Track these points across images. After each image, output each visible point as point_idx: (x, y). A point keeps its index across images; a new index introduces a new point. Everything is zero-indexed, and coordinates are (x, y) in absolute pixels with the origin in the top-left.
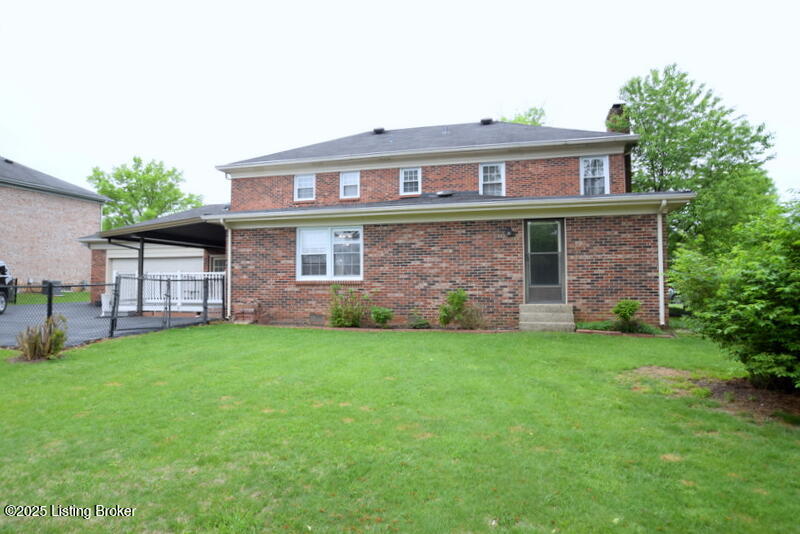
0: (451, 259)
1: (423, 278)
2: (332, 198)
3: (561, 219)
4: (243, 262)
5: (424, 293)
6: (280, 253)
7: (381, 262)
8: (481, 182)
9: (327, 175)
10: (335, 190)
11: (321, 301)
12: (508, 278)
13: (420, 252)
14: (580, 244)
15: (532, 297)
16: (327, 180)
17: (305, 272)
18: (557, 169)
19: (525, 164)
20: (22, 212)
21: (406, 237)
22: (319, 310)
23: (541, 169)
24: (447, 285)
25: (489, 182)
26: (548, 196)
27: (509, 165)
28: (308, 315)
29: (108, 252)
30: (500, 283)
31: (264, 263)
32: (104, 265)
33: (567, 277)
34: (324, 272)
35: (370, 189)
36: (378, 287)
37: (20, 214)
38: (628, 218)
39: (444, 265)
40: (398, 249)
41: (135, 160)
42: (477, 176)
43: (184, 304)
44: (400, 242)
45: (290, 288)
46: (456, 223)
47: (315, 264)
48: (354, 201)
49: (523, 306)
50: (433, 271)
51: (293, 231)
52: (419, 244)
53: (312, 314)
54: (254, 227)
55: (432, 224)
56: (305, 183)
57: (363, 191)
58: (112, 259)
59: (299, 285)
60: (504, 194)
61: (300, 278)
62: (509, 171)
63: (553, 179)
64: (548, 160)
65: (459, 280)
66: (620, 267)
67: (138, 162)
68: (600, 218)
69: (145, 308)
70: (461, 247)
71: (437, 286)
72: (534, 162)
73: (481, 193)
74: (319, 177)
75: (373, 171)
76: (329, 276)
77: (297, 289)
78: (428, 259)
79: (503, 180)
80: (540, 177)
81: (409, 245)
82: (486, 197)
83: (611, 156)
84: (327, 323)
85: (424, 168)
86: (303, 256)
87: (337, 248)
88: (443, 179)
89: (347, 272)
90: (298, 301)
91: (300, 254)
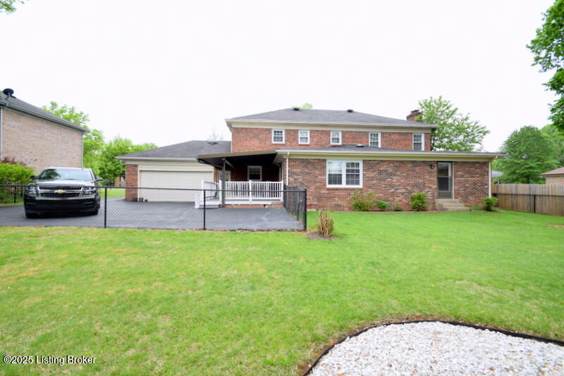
0: (406, 178)
1: (392, 186)
2: (295, 143)
3: (451, 162)
4: (295, 177)
5: (392, 194)
6: (317, 172)
7: (372, 179)
8: (370, 140)
9: (291, 130)
10: (296, 139)
11: (340, 198)
12: (430, 187)
13: (391, 175)
14: (460, 173)
15: (440, 196)
16: (292, 133)
17: (330, 183)
19: (390, 134)
20: (35, 135)
21: (385, 166)
22: (340, 203)
23: (396, 137)
24: (404, 191)
25: (373, 141)
27: (382, 134)
28: (333, 205)
29: (139, 166)
30: (427, 190)
31: (308, 177)
32: (137, 175)
33: (453, 187)
34: (340, 182)
35: (315, 140)
36: (371, 191)
37: (34, 136)
38: (478, 162)
39: (402, 181)
40: (380, 172)
41: (52, 104)
42: (368, 138)
43: (253, 200)
44: (381, 169)
45: (324, 191)
46: (408, 161)
47: (335, 179)
48: (307, 145)
49: (436, 200)
50: (397, 184)
51: (325, 161)
52: (391, 170)
53: (336, 205)
54: (302, 158)
55: (397, 161)
57: (311, 141)
58: (141, 171)
59: (328, 189)
60: (380, 146)
61: (328, 186)
62: (382, 137)
63: (402, 142)
64: (400, 133)
65: (409, 188)
66: (475, 184)
67: (54, 105)
68: (467, 162)
69: (226, 203)
70: (410, 173)
71: (399, 191)
72: (394, 133)
73: (370, 146)
74: (287, 131)
75: (317, 131)
76: (344, 185)
77: (327, 192)
78: (395, 178)
79: (379, 141)
80: (397, 140)
81: (386, 171)
83: (425, 133)
84: (346, 209)
85: (343, 132)
86: (329, 175)
87: (348, 171)
88: (353, 138)
89: (352, 183)
90: (328, 198)
91: (327, 173)
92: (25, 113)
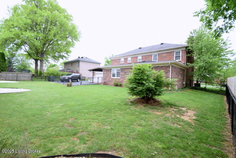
4: (105, 75)
7: (123, 75)
8: (153, 58)
10: (127, 61)
16: (126, 59)
17: (113, 77)
18: (169, 54)
19: (162, 54)
23: (165, 55)
25: (155, 58)
26: (166, 61)
27: (159, 54)
34: (115, 77)
40: (125, 73)
42: (152, 57)
44: (125, 71)
47: (114, 75)
48: (130, 63)
51: (111, 69)
52: (128, 72)
54: (106, 69)
55: (130, 68)
56: (122, 60)
58: (96, 74)
60: (157, 61)
61: (112, 77)
62: (158, 56)
63: (168, 57)
64: (167, 53)
72: (164, 53)
73: (153, 61)
74: (124, 59)
75: (133, 57)
76: (116, 77)
77: (111, 79)
79: (157, 58)
80: (165, 56)
82: (154, 62)
83: (182, 50)
85: (142, 56)
87: (117, 72)
88: (145, 58)
89: (118, 77)
90: (111, 81)
91: (112, 73)
92: (85, 61)
